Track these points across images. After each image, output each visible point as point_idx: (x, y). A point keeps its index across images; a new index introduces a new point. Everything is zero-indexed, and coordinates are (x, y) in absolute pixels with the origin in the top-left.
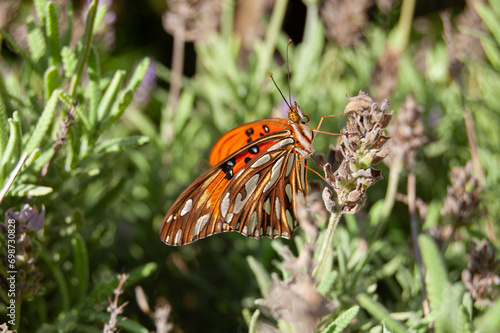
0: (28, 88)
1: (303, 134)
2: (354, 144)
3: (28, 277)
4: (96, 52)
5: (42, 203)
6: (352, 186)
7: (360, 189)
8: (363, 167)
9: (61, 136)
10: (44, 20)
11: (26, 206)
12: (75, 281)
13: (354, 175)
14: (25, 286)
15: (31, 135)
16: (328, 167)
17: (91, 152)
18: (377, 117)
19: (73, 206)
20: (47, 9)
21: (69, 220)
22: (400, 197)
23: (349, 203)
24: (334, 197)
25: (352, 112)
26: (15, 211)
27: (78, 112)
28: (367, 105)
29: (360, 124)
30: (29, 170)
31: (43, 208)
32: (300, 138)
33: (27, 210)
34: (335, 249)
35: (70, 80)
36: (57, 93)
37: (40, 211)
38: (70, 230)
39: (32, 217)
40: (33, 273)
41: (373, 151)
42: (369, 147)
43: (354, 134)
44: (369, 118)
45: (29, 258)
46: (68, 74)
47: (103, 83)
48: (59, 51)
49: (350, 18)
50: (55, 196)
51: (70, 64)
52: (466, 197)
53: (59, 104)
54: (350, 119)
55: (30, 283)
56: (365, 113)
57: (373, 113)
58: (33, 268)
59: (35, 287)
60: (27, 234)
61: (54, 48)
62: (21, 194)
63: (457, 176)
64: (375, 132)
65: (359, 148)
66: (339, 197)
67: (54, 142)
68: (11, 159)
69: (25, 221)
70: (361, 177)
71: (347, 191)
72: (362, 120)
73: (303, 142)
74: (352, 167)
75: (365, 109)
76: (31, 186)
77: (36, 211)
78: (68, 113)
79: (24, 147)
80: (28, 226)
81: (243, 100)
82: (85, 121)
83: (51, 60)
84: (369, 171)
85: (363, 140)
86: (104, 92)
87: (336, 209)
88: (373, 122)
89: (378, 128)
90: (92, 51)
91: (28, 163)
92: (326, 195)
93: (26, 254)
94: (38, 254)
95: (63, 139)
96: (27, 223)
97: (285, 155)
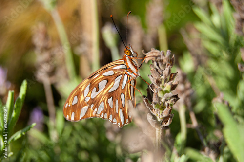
1: (132, 64)
2: (157, 81)
6: (163, 108)
7: (168, 107)
8: (166, 92)
13: (163, 100)
16: (146, 100)
18: (165, 59)
22: (189, 126)
23: (164, 118)
29: (157, 68)
41: (170, 82)
44: (161, 61)
56: (158, 59)
57: (163, 58)
64: (167, 69)
65: (161, 83)
66: (157, 117)
71: (161, 112)
73: (132, 68)
74: (160, 95)
84: (170, 93)
85: (162, 77)
88: (164, 63)
89: (169, 66)
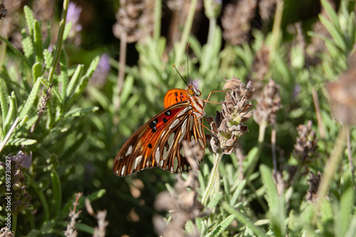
0: (22, 75)
1: (198, 103)
2: (230, 109)
3: (22, 198)
4: (65, 52)
5: (30, 150)
6: (229, 136)
7: (233, 138)
8: (235, 124)
9: (42, 107)
10: (32, 31)
11: (20, 152)
12: (54, 202)
13: (230, 129)
14: (20, 203)
15: (23, 106)
16: (214, 124)
17: (62, 116)
18: (243, 92)
19: (51, 152)
20: (34, 24)
21: (48, 161)
23: (227, 147)
24: (218, 143)
25: (228, 89)
26: (13, 155)
27: (53, 91)
28: (237, 84)
29: (233, 97)
30: (22, 129)
31: (31, 153)
32: (195, 105)
33: (20, 154)
34: (221, 178)
35: (48, 70)
36: (40, 79)
37: (29, 155)
38: (49, 168)
39: (24, 159)
40: (25, 195)
41: (242, 114)
42: (239, 111)
43: (230, 103)
44: (239, 93)
45: (22, 186)
46: (47, 67)
47: (70, 72)
48: (42, 51)
49: (239, 26)
50: (39, 145)
51: (49, 61)
52: (308, 144)
53: (41, 86)
54: (227, 94)
55: (23, 202)
56: (236, 90)
58: (25, 192)
59: (26, 204)
60: (21, 170)
61: (38, 49)
62: (17, 144)
63: (302, 131)
64: (242, 102)
65: (233, 112)
66: (221, 143)
67: (38, 111)
68: (10, 122)
69: (19, 161)
70: (235, 130)
71: (226, 139)
72: (234, 94)
73: (198, 108)
74: (228, 124)
75: (237, 87)
76: (23, 139)
77: (26, 155)
78: (46, 92)
79: (19, 114)
80: (21, 165)
81: (166, 82)
82: (58, 97)
83: (37, 58)
84: (239, 126)
85: (235, 107)
86: (70, 78)
87: (219, 151)
88: (241, 95)
89: (245, 100)
90: (62, 51)
91: (21, 124)
92: (212, 142)
93: (20, 183)
94: (28, 183)
95: (43, 109)
96: (20, 163)
97: (188, 117)
